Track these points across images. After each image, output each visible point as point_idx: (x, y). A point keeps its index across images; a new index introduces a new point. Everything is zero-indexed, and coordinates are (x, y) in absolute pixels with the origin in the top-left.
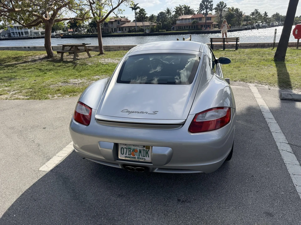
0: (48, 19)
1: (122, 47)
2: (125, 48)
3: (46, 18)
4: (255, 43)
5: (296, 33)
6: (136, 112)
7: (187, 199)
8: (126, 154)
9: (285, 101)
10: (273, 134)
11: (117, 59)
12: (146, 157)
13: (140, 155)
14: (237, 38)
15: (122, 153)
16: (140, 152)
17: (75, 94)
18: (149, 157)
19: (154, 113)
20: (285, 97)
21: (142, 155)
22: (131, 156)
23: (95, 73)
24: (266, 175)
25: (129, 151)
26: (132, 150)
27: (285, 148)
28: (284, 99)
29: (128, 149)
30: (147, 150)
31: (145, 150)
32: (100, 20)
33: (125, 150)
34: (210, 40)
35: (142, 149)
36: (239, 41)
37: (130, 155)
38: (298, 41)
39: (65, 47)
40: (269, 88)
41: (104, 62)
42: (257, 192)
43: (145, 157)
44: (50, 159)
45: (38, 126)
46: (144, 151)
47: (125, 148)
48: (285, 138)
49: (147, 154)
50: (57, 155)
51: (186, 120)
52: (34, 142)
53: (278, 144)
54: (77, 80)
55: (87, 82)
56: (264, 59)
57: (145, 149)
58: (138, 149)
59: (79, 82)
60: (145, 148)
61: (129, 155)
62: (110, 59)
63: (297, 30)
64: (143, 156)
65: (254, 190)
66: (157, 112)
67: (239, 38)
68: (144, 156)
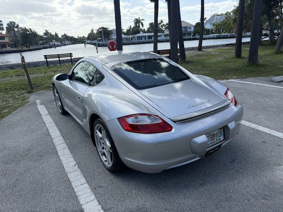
5: (111, 48)
6: (199, 104)
13: (217, 137)
14: (70, 54)
16: (217, 134)
19: (209, 101)
25: (210, 137)
26: (212, 136)
34: (44, 57)
35: (218, 131)
36: (72, 56)
37: (212, 140)
49: (221, 134)
57: (220, 131)
63: (111, 46)
67: (72, 53)
68: (220, 136)
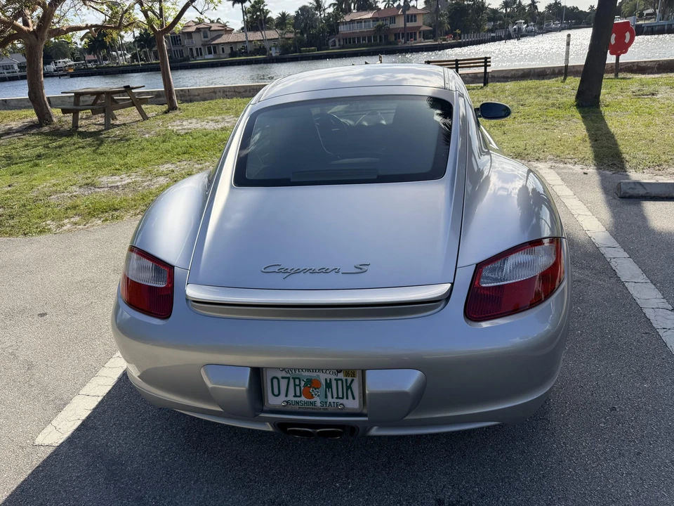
0: (31, 29)
1: (220, 92)
2: (228, 93)
3: (25, 28)
4: (523, 70)
5: (613, 41)
6: (305, 271)
7: (461, 497)
8: (286, 396)
9: (631, 200)
10: (630, 287)
11: (212, 120)
12: (347, 398)
13: (329, 395)
14: (486, 58)
15: (276, 392)
16: (329, 385)
17: (116, 213)
18: (354, 398)
19: (359, 271)
20: (628, 191)
21: (335, 396)
22: (303, 398)
23: (162, 157)
24: (645, 404)
25: (295, 385)
26: (303, 383)
27: (668, 322)
28: (627, 195)
29: (292, 381)
30: (349, 379)
31: (342, 380)
32: (162, 26)
33: (284, 383)
35: (333, 377)
36: (490, 65)
37: (300, 396)
38: (618, 59)
39: (82, 98)
40: (586, 171)
41: (180, 128)
42: (639, 453)
43: (343, 398)
44: (65, 404)
45: (23, 311)
46: (340, 382)
47: (283, 378)
48: (660, 295)
49: (349, 392)
50: (84, 391)
51: (453, 284)
52: (16, 357)
53: (650, 314)
54: (117, 178)
55: (143, 182)
56: (553, 105)
57: (344, 378)
58: (323, 377)
59: (124, 183)
60: (341, 376)
61: (295, 396)
62: (194, 121)
63: (613, 36)
64: (338, 398)
65: (629, 451)
66: (365, 268)
67: (490, 58)
68: (341, 396)
